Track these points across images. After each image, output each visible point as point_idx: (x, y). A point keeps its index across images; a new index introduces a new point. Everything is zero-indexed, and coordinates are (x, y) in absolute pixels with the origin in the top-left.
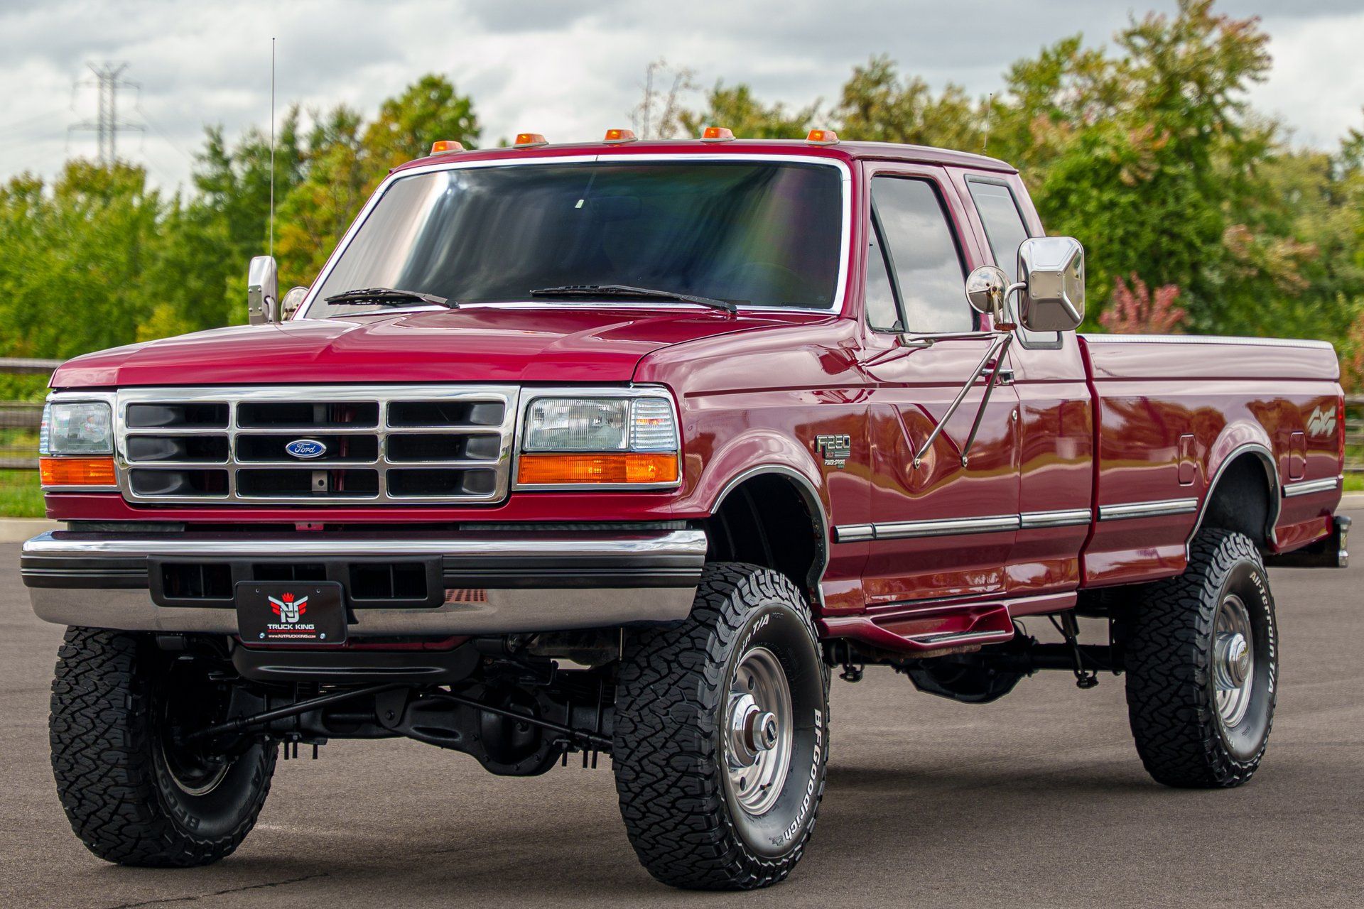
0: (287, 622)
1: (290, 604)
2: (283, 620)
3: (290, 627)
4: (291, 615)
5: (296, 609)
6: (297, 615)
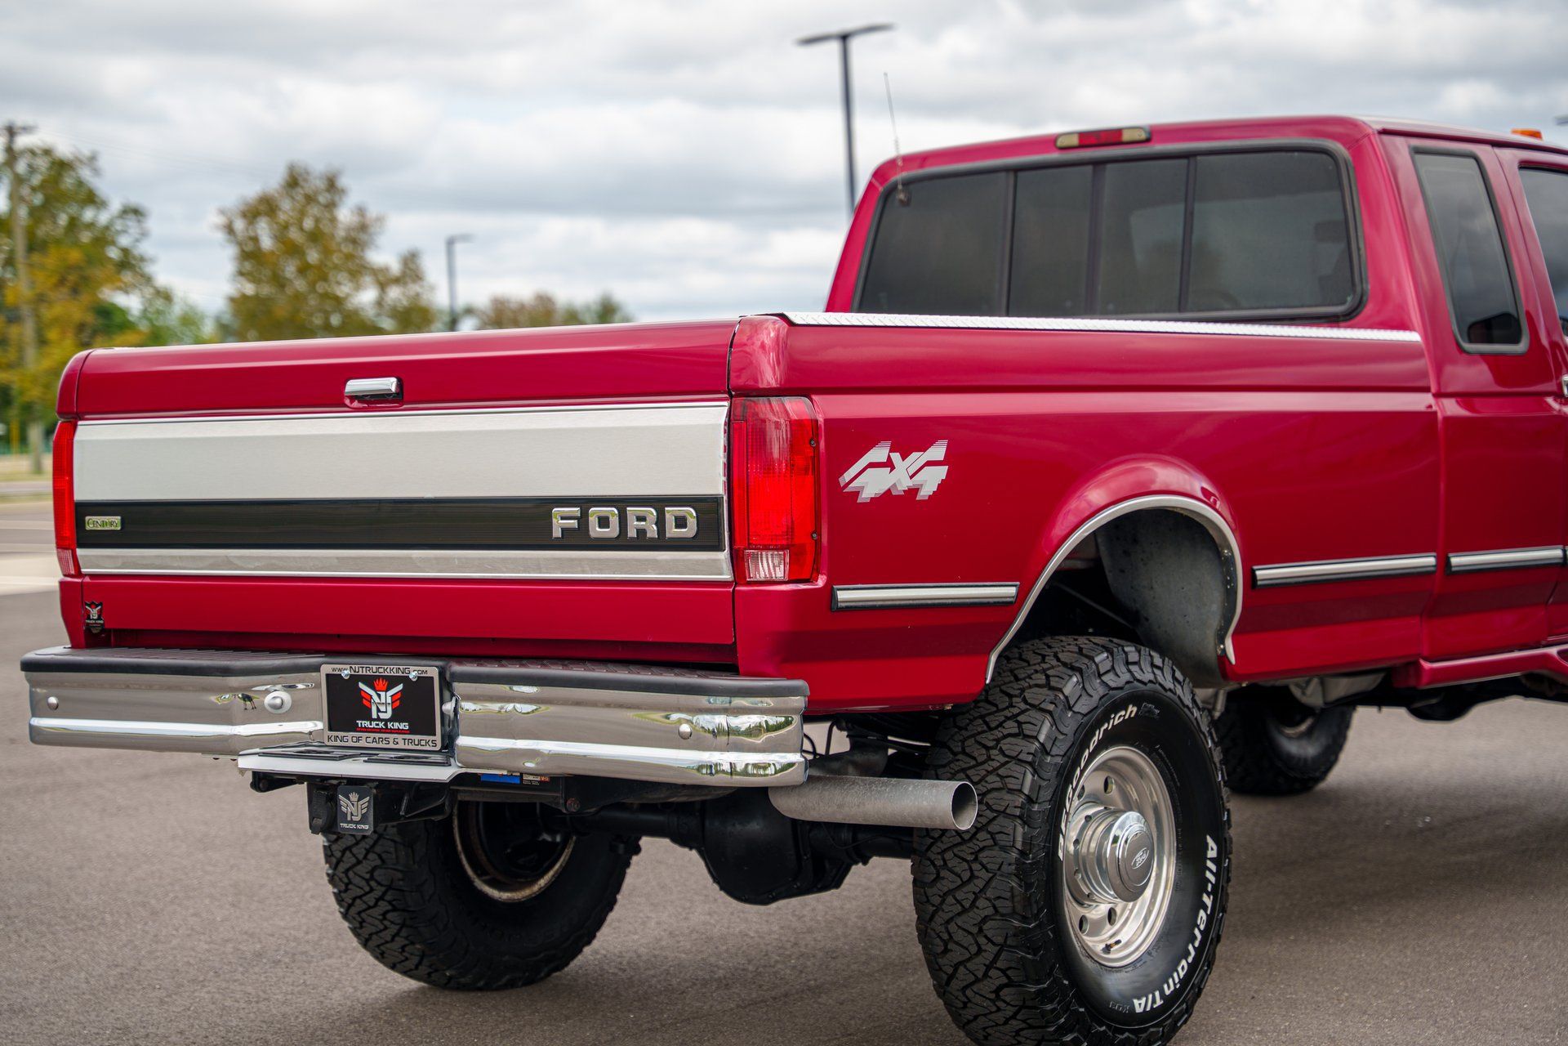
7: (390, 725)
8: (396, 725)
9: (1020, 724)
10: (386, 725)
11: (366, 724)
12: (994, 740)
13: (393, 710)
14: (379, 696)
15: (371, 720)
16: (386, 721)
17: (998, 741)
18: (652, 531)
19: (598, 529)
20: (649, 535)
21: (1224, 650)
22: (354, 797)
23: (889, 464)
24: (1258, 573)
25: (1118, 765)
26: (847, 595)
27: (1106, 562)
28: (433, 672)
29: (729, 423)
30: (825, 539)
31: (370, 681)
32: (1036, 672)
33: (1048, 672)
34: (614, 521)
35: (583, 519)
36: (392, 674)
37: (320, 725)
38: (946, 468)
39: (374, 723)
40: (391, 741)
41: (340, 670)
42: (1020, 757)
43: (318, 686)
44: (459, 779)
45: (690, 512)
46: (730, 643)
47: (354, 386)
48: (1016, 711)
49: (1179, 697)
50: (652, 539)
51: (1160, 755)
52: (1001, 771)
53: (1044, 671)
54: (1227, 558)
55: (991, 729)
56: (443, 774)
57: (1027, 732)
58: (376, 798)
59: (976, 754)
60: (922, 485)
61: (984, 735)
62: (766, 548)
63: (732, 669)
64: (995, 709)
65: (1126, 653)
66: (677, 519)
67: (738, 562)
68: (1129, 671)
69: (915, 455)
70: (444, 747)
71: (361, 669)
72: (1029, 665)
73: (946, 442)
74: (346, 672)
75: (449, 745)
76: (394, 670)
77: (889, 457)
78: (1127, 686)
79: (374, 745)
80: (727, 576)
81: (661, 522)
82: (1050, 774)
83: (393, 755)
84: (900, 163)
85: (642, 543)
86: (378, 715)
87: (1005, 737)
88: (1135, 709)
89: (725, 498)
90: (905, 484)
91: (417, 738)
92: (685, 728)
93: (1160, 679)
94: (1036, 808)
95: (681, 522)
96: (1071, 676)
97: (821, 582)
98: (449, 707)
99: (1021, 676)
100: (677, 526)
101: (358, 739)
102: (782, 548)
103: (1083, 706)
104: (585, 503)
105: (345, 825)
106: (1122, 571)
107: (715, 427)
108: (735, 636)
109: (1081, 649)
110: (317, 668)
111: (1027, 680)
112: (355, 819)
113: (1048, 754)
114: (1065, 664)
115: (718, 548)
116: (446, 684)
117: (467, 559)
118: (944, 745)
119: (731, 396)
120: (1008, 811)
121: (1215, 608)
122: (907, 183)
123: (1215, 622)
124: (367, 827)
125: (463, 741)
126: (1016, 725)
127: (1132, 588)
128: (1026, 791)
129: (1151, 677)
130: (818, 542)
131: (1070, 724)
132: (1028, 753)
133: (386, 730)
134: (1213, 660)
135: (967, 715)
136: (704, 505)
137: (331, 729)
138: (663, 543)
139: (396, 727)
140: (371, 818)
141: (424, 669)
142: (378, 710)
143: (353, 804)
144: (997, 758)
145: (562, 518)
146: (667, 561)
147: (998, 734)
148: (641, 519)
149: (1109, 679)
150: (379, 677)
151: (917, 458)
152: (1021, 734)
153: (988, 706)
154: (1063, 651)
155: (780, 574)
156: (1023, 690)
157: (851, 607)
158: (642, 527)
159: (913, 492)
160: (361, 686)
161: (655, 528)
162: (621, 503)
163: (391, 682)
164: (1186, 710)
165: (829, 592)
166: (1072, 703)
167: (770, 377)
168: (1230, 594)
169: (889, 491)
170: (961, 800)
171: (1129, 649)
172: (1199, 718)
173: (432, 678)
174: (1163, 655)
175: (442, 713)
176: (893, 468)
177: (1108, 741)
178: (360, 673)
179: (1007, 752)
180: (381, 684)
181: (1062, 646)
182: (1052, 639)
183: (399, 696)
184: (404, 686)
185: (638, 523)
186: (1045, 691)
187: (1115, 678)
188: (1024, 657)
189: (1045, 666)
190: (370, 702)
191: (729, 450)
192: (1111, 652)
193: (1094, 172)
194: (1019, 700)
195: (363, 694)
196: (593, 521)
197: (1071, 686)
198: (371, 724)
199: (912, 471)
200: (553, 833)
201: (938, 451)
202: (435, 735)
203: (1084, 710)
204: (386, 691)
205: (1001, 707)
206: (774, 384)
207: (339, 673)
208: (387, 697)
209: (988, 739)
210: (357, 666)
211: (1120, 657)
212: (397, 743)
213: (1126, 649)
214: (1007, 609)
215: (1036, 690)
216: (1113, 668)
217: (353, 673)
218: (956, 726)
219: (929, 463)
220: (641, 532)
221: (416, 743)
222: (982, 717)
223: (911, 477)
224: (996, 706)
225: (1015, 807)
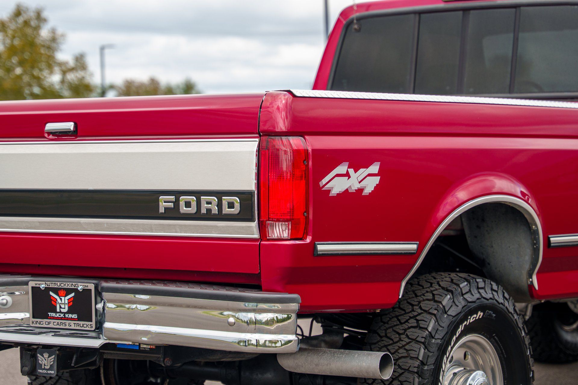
7: (67, 316)
8: (70, 316)
9: (418, 321)
10: (64, 315)
11: (53, 315)
12: (403, 329)
13: (69, 307)
14: (61, 299)
15: (56, 312)
16: (65, 313)
17: (405, 330)
18: (215, 210)
19: (185, 208)
20: (213, 212)
21: (532, 282)
22: (46, 355)
23: (347, 175)
24: (551, 239)
25: (472, 345)
26: (322, 247)
27: (467, 232)
28: (91, 286)
29: (259, 150)
30: (311, 217)
31: (56, 291)
32: (427, 292)
33: (434, 292)
34: (194, 204)
35: (176, 203)
36: (69, 287)
37: (28, 315)
38: (379, 177)
39: (58, 315)
40: (67, 324)
41: (39, 284)
42: (418, 339)
43: (27, 293)
44: (105, 346)
45: (236, 200)
46: (257, 273)
47: (50, 126)
48: (415, 314)
49: (506, 307)
50: (215, 214)
51: (495, 339)
52: (407, 347)
53: (432, 292)
54: (534, 231)
55: (401, 323)
56: (96, 343)
57: (421, 326)
58: (58, 356)
59: (393, 337)
60: (365, 187)
61: (397, 327)
62: (278, 220)
63: (258, 288)
64: (404, 312)
65: (477, 283)
66: (229, 203)
67: (262, 228)
68: (479, 292)
69: (362, 170)
70: (96, 328)
71: (51, 284)
72: (423, 288)
73: (379, 163)
74: (43, 286)
75: (99, 327)
76: (70, 285)
77: (347, 170)
78: (478, 301)
79: (58, 327)
80: (256, 236)
81: (220, 205)
82: (434, 349)
83: (68, 332)
84: (355, 8)
85: (209, 216)
86: (60, 310)
87: (409, 328)
88: (482, 314)
89: (256, 192)
90: (356, 186)
91: (81, 323)
92: (232, 320)
93: (496, 297)
94: (426, 368)
95: (231, 205)
96: (446, 295)
97: (308, 240)
98: (100, 306)
99: (418, 294)
100: (229, 208)
101: (49, 323)
102: (287, 221)
103: (453, 312)
104: (178, 194)
105: (41, 371)
106: (476, 237)
107: (252, 152)
108: (260, 269)
109: (452, 280)
110: (26, 283)
111: (422, 296)
112: (46, 367)
113: (433, 338)
114: (443, 288)
115: (252, 220)
116: (99, 293)
117: (111, 224)
118: (375, 332)
119: (260, 136)
120: (410, 369)
121: (527, 258)
122: (359, 19)
123: (527, 266)
124: (53, 372)
125: (107, 325)
126: (415, 321)
127: (481, 246)
128: (421, 358)
129: (491, 296)
130: (307, 218)
131: (446, 321)
132: (422, 337)
133: (65, 319)
134: (526, 288)
135: (388, 316)
136: (244, 195)
137: (34, 317)
138: (221, 217)
139: (70, 317)
140: (55, 367)
141: (86, 284)
142: (60, 307)
143: (45, 359)
144: (405, 340)
145: (165, 202)
146: (223, 227)
147: (405, 326)
148: (208, 203)
149: (468, 297)
150: (61, 289)
151: (363, 172)
152: (418, 327)
153: (400, 311)
154: (442, 281)
155: (286, 235)
156: (419, 302)
157: (325, 254)
158: (210, 208)
159: (360, 190)
160: (51, 293)
161: (217, 208)
162: (198, 194)
163: (68, 291)
164: (510, 315)
165: (312, 246)
166: (447, 309)
167: (282, 125)
168: (536, 251)
169: (347, 190)
170: (384, 363)
171: (479, 280)
172: (517, 319)
173: (91, 290)
174: (498, 284)
175: (96, 310)
176: (349, 177)
177: (467, 331)
178: (51, 286)
179: (410, 337)
180: (62, 292)
181: (442, 278)
182: (436, 274)
183: (72, 299)
184: (75, 294)
185: (207, 205)
186: (432, 303)
187: (471, 296)
188: (420, 283)
189: (432, 289)
190: (56, 302)
191: (259, 166)
192: (469, 282)
193: (463, 14)
194: (417, 307)
195: (52, 298)
196: (182, 204)
197: (446, 300)
198: (56, 315)
199: (360, 179)
200: (156, 377)
201: (375, 168)
202: (91, 321)
203: (454, 314)
204: (65, 296)
205: (407, 311)
206: (284, 129)
207: (39, 286)
208: (65, 300)
209: (400, 329)
210: (49, 282)
211: (474, 285)
212: (71, 326)
213: (478, 280)
214: (412, 256)
215: (427, 302)
216: (470, 290)
217: (47, 286)
218: (382, 322)
219: (370, 175)
220: (209, 210)
221: (81, 326)
222: (397, 317)
223: (360, 182)
224: (404, 310)
225: (415, 367)
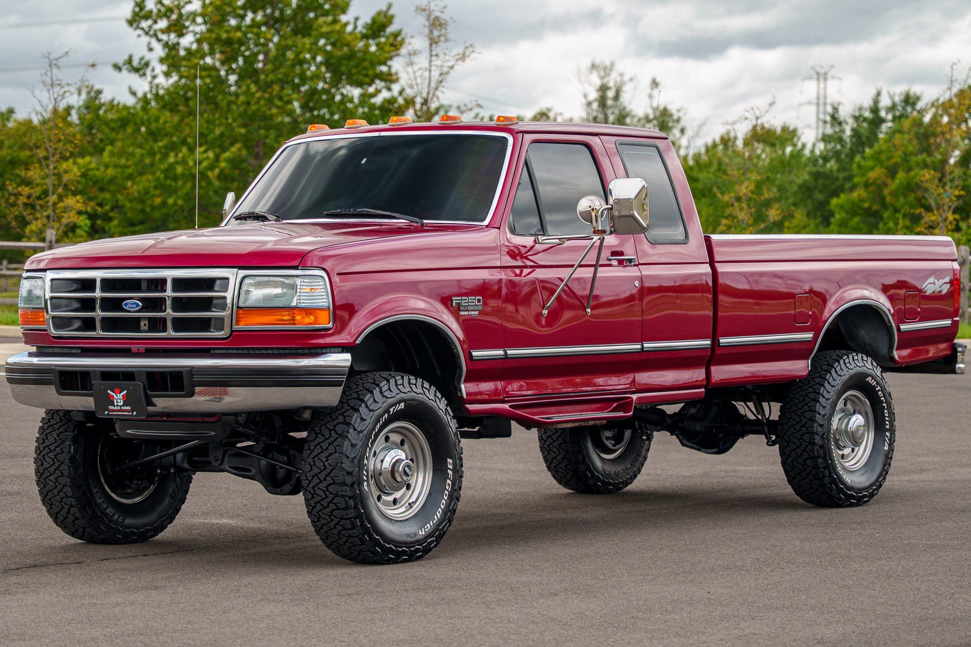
0: (117, 405)
1: (118, 395)
2: (116, 404)
3: (119, 408)
4: (119, 401)
5: (121, 398)
6: (122, 401)
